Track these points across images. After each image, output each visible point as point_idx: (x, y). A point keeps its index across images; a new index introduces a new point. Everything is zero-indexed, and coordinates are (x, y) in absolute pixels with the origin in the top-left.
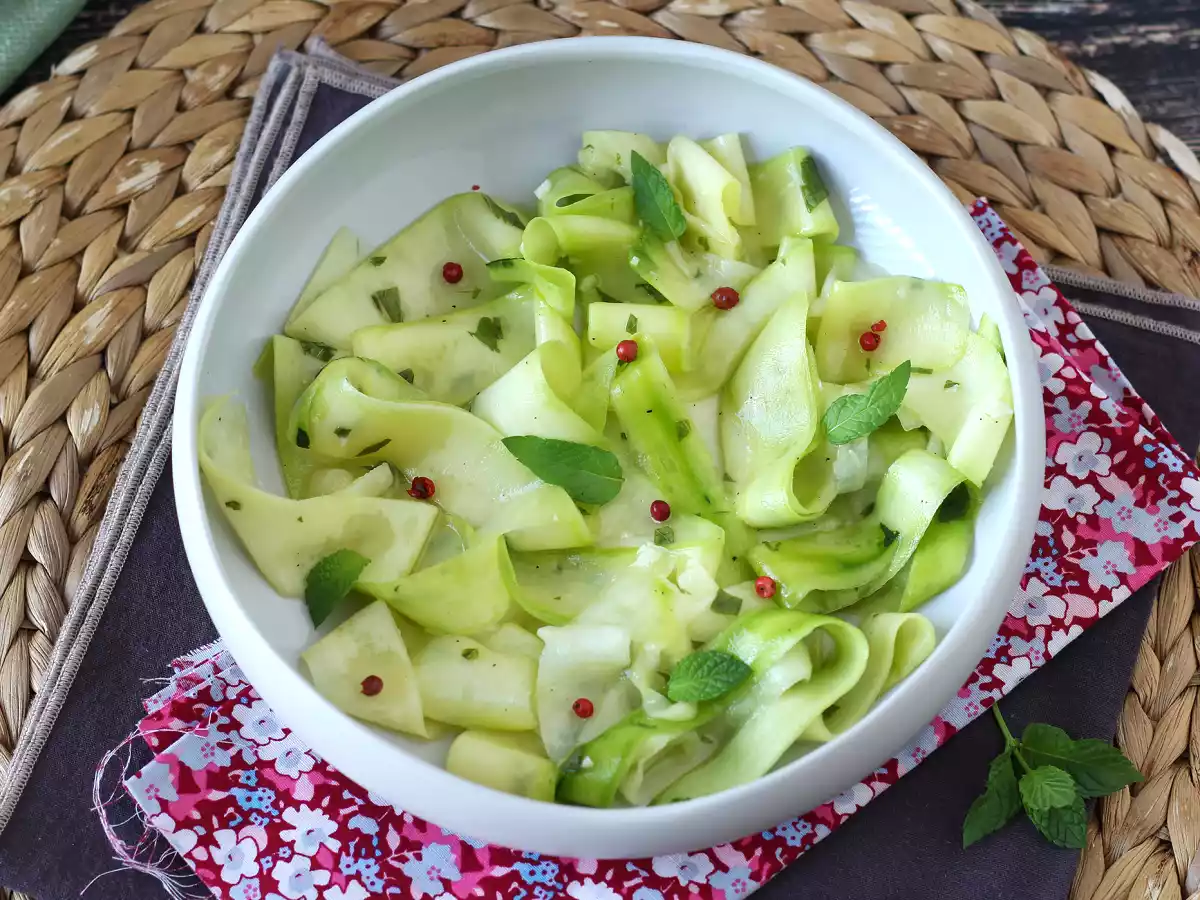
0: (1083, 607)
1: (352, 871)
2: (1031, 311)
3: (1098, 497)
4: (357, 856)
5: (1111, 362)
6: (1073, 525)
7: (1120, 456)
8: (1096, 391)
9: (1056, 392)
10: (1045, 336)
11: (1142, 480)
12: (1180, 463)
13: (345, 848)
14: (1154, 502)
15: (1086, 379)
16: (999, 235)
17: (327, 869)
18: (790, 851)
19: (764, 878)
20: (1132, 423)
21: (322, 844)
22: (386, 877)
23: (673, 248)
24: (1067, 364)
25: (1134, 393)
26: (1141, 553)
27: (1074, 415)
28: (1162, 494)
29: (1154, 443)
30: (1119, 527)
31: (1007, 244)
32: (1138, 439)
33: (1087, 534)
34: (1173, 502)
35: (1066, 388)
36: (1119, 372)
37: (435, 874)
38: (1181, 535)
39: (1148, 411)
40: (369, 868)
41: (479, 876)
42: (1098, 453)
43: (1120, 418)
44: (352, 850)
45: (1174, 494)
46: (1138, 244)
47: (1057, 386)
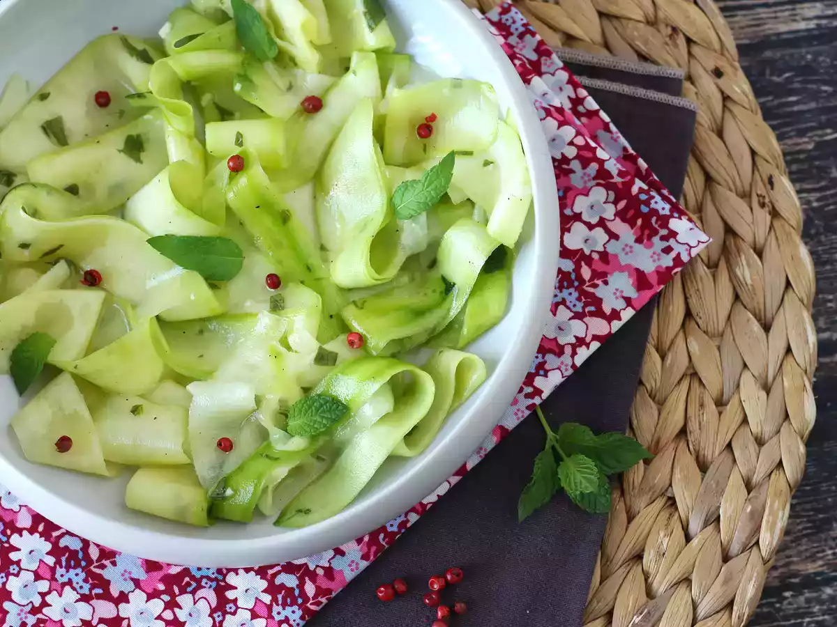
0: (600, 327)
1: (65, 579)
2: (549, 91)
3: (606, 237)
4: (68, 568)
5: (613, 127)
6: (589, 260)
7: (622, 204)
8: (601, 154)
9: (570, 157)
10: (560, 110)
11: (639, 222)
12: (668, 207)
13: (58, 562)
14: (649, 238)
15: (593, 144)
16: (522, 29)
17: (46, 579)
18: (390, 536)
19: (372, 558)
20: (629, 177)
21: (41, 561)
22: (91, 582)
23: (270, 66)
24: (578, 133)
25: (631, 151)
26: (641, 280)
27: (585, 174)
28: (656, 232)
29: (647, 192)
30: (624, 260)
31: (528, 37)
32: (635, 190)
33: (600, 267)
34: (663, 238)
35: (578, 153)
36: (619, 135)
37: (127, 576)
38: (671, 264)
39: (642, 164)
40: (77, 576)
41: (160, 574)
42: (605, 203)
43: (621, 174)
44: (64, 564)
45: (664, 232)
46: (631, 24)
47: (571, 152)
